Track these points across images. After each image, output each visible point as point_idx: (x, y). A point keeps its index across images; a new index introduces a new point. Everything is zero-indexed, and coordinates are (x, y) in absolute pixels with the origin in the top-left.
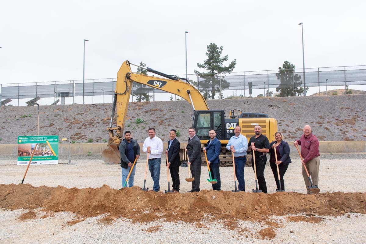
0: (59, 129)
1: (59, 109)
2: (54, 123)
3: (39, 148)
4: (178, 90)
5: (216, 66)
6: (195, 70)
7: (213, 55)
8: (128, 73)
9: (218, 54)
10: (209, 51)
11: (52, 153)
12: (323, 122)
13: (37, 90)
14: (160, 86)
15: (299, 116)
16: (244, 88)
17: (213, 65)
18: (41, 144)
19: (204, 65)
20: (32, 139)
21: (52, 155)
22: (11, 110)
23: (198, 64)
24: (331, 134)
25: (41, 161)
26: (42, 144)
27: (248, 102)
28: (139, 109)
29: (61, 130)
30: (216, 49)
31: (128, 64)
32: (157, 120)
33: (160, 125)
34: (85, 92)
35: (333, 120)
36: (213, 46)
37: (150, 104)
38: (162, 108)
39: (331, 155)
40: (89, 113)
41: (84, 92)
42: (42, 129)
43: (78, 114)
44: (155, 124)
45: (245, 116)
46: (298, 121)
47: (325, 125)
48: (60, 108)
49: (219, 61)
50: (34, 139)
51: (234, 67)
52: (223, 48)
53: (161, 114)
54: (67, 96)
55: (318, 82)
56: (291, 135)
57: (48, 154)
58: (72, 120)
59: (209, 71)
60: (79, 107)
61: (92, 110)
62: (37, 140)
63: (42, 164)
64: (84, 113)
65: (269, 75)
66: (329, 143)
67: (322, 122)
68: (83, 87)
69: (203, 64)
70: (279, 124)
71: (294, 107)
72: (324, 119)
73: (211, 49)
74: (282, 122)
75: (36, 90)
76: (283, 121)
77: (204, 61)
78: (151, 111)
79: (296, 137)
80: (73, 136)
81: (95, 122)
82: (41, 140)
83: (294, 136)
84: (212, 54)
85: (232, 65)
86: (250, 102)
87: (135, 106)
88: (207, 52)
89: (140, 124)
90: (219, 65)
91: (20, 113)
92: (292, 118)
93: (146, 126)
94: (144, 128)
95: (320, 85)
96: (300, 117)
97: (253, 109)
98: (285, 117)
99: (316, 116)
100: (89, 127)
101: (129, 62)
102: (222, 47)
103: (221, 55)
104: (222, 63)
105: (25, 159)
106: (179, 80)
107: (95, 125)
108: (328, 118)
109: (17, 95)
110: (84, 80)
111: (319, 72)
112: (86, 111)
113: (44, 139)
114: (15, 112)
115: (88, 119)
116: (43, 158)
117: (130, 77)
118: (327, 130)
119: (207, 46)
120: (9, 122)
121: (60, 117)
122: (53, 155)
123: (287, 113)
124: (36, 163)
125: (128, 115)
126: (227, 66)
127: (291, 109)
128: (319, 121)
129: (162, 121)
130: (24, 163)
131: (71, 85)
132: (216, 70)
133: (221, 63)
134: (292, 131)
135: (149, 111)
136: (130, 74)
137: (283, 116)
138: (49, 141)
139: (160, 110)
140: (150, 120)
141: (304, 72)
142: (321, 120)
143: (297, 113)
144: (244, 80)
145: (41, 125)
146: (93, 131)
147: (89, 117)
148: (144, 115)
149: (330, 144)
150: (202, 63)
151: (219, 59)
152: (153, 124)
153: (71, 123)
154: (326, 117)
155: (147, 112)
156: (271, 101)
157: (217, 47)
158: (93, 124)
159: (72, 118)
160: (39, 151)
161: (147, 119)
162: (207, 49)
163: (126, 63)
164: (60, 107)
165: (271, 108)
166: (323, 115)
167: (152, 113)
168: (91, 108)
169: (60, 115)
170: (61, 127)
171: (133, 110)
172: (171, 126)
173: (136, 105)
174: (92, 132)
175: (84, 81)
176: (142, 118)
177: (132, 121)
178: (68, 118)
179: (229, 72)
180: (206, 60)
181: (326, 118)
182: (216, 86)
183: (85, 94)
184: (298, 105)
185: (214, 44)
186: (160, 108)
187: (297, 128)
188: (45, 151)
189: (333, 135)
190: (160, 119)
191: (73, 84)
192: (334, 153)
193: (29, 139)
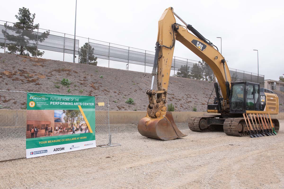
3: (68, 119)
4: (217, 57)
10: (20, 14)
11: (88, 127)
14: (201, 49)
18: (70, 111)
20: (55, 101)
21: (87, 131)
25: (70, 145)
26: (72, 111)
45: (265, 91)
50: (58, 101)
52: (35, 16)
57: (82, 130)
62: (63, 103)
63: (73, 150)
82: (69, 104)
84: (24, 18)
113: (74, 101)
116: (74, 139)
117: (178, 29)
122: (89, 131)
124: (63, 149)
130: (40, 152)
133: (32, 30)
138: (83, 107)
140: (77, 83)
157: (30, 13)
160: (68, 125)
180: (16, 23)
186: (69, 68)
188: (76, 125)
190: (86, 82)
193: (49, 100)
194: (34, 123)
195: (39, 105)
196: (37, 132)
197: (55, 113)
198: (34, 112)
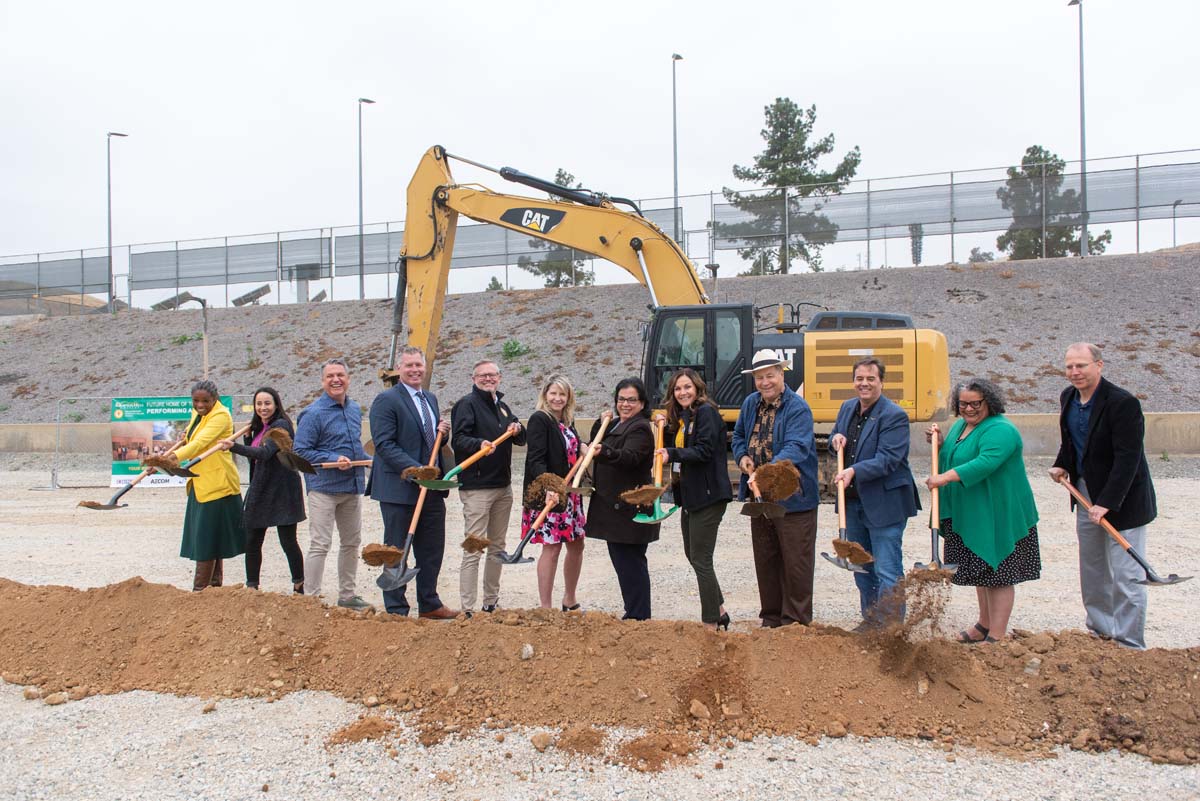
0: (272, 377)
1: (285, 315)
2: (262, 358)
3: (176, 435)
4: (603, 240)
5: (794, 172)
6: (724, 188)
7: (785, 136)
8: (440, 189)
9: (801, 132)
10: (770, 123)
12: (1142, 344)
13: (227, 261)
14: (542, 229)
15: (1054, 326)
16: (869, 234)
17: (784, 167)
18: (180, 422)
19: (755, 171)
20: (154, 407)
22: (151, 322)
23: (735, 167)
24: (1166, 388)
27: (876, 282)
28: (519, 312)
29: (279, 381)
30: (795, 116)
31: (439, 156)
32: (571, 345)
33: (578, 361)
34: (365, 261)
35: (1181, 338)
36: (784, 108)
37: (556, 296)
38: (591, 308)
39: (1164, 463)
40: (368, 325)
41: (361, 264)
42: (226, 375)
43: (335, 331)
44: (563, 358)
45: (826, 322)
46: (1049, 342)
47: (1146, 357)
48: (288, 312)
49: (805, 157)
50: (159, 408)
51: (852, 173)
52: (816, 113)
53: (583, 327)
54: (315, 277)
55: (1134, 205)
56: (1018, 393)
58: (317, 348)
59: (772, 187)
60: (345, 309)
61: (379, 318)
62: (169, 411)
64: (353, 328)
65: (955, 188)
66: (1159, 419)
67: (1138, 345)
68: (358, 248)
69: (752, 167)
70: (979, 352)
71: (1040, 295)
72: (1145, 332)
73: (776, 116)
74: (991, 348)
75: (224, 258)
76: (993, 341)
77: (756, 158)
78: (554, 317)
79: (1036, 399)
80: (310, 399)
81: (381, 354)
82: (180, 411)
83: (1026, 394)
84: (782, 133)
85: (848, 168)
86: (883, 283)
87: (510, 303)
88: (766, 128)
89: (514, 358)
90: (806, 170)
91: (174, 331)
92: (1028, 331)
93: (532, 365)
94: (527, 372)
95: (1141, 216)
96: (1057, 328)
97: (890, 304)
98: (1002, 330)
99: (1117, 325)
100: (362, 370)
101: (445, 150)
102: (814, 107)
103: (809, 134)
104: (815, 161)
105: (133, 469)
106: (607, 205)
107: (380, 363)
108: (1161, 330)
109: (174, 275)
110: (361, 226)
111: (1137, 169)
112: (361, 321)
114: (162, 327)
115: (364, 344)
117: (445, 200)
118: (1155, 373)
119: (766, 108)
120: (139, 358)
121: (283, 341)
123: (1011, 316)
124: (167, 481)
125: (483, 331)
126: (831, 170)
127: (1026, 302)
128: (1125, 341)
129: (586, 349)
131: (324, 243)
132: (793, 183)
133: (811, 162)
134: (1024, 378)
135: (550, 316)
136: (447, 192)
137: (998, 325)
139: (582, 314)
140: (549, 347)
141: (1083, 174)
142: (1135, 337)
143: (1049, 317)
144: (869, 209)
145: (227, 365)
146: (370, 382)
147: (364, 342)
148: (530, 331)
149: (1160, 424)
150: (750, 164)
151: (803, 149)
152: (555, 358)
153: (312, 357)
154: (1153, 327)
155: (541, 320)
156: (958, 275)
157: (799, 108)
158: (374, 361)
159: (317, 344)
161: (540, 344)
162: (765, 119)
163: (432, 154)
164: (289, 310)
165: (954, 301)
166: (1143, 320)
167: (559, 324)
168: (378, 312)
169: (285, 334)
170: (282, 370)
171: (502, 314)
172: (612, 364)
173: (511, 298)
174: (366, 384)
175: (361, 230)
176: (522, 340)
177: (492, 350)
178: (305, 343)
179: (837, 190)
180: (762, 154)
181: (1154, 332)
182: (794, 239)
183: (365, 267)
184: (1052, 288)
185: (787, 100)
186: (584, 305)
187: (1043, 368)
189: (1175, 390)
190: (581, 341)
191: (330, 239)
192: (1177, 456)
193: (146, 407)
194: (122, 442)
195: (129, 414)
196: (126, 452)
197: (154, 426)
198: (123, 424)
